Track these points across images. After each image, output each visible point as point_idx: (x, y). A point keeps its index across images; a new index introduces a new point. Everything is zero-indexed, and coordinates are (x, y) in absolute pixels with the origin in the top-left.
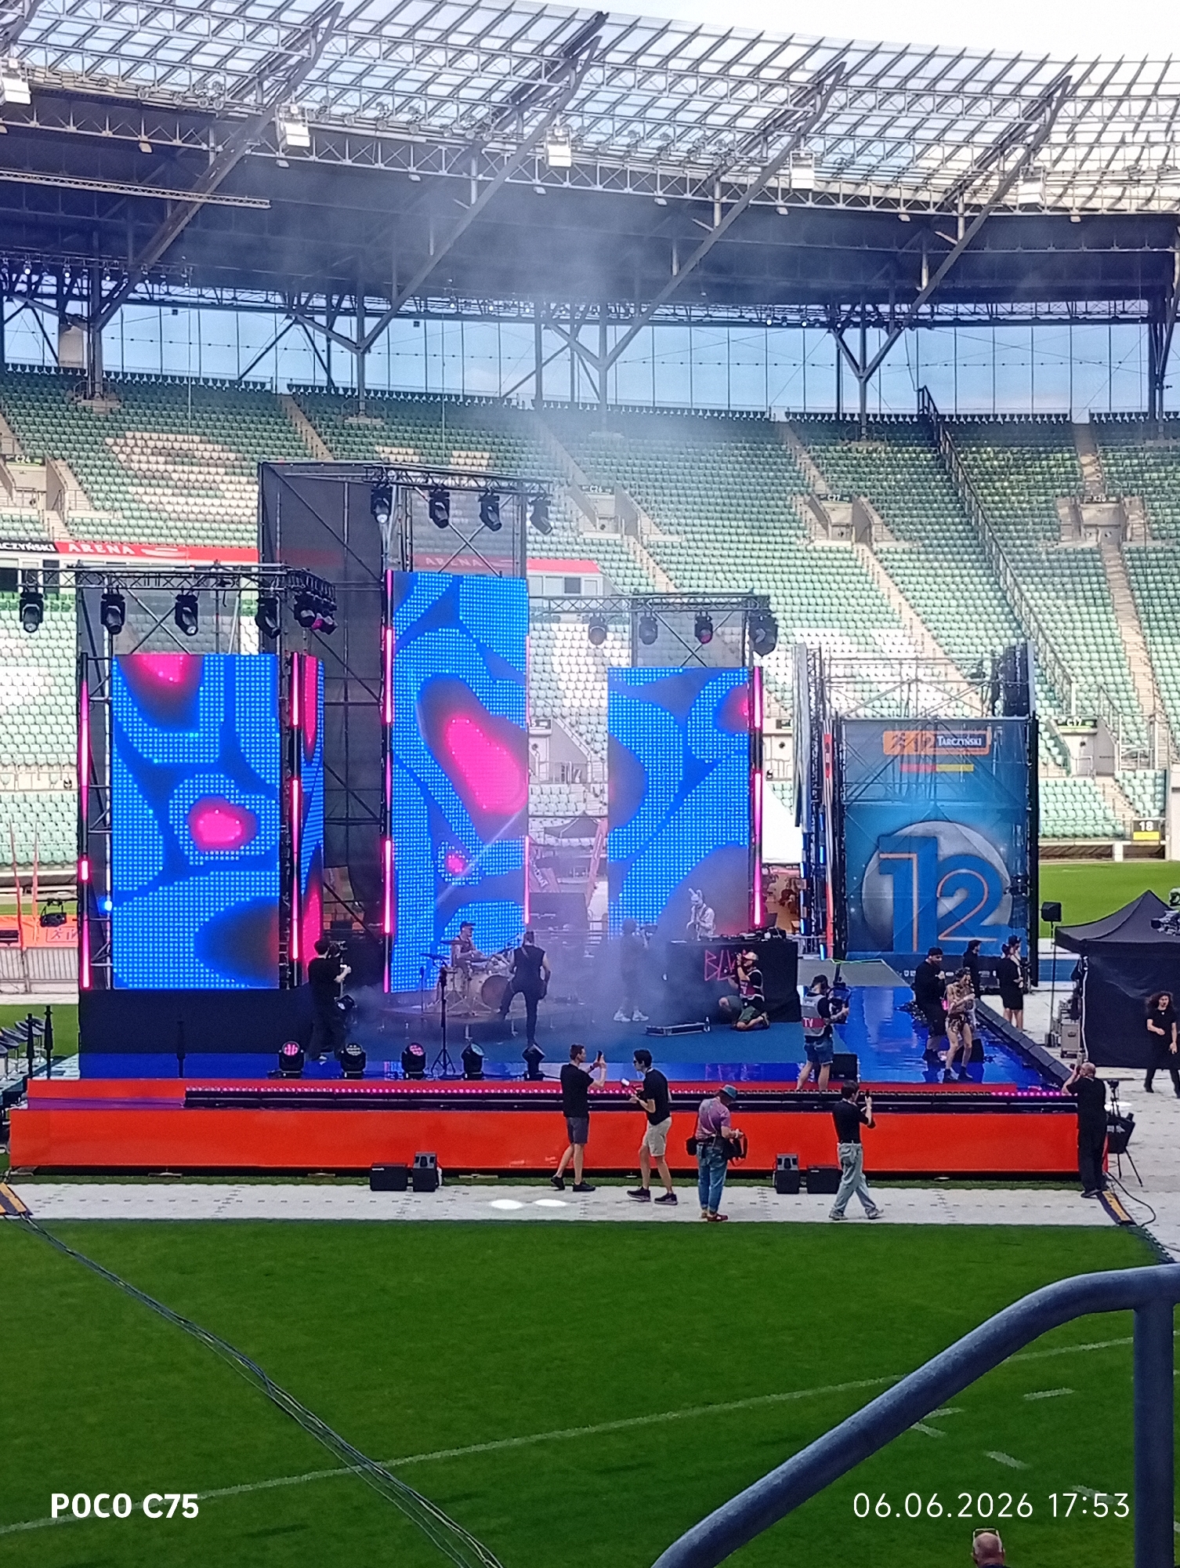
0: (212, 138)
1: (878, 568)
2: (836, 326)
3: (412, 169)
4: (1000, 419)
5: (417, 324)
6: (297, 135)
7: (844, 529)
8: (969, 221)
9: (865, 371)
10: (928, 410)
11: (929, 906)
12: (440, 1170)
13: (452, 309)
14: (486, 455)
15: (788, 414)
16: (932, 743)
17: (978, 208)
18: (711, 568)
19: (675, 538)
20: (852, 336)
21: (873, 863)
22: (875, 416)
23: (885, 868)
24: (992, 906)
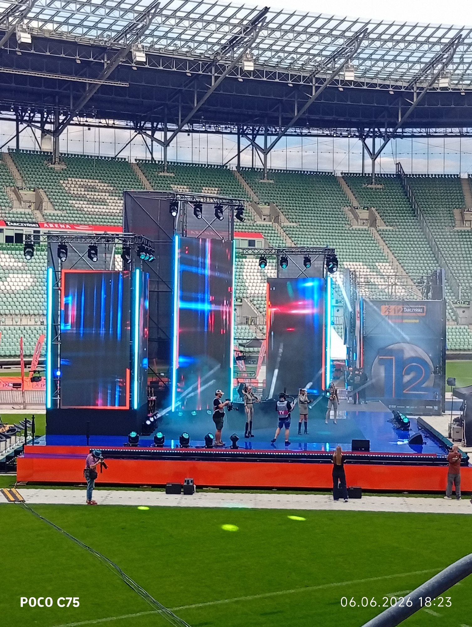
0: (105, 58)
1: (379, 238)
2: (362, 137)
3: (188, 71)
4: (430, 176)
5: (189, 135)
6: (140, 57)
7: (365, 221)
8: (418, 94)
9: (374, 156)
10: (400, 172)
11: (400, 378)
12: (195, 486)
13: (203, 129)
14: (217, 189)
15: (342, 173)
16: (401, 310)
17: (422, 89)
18: (309, 236)
19: (294, 224)
20: (369, 141)
21: (376, 360)
22: (378, 174)
23: (381, 362)
24: (426, 378)
